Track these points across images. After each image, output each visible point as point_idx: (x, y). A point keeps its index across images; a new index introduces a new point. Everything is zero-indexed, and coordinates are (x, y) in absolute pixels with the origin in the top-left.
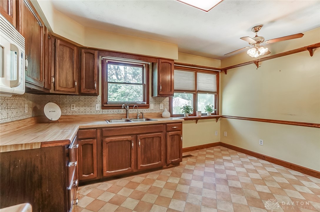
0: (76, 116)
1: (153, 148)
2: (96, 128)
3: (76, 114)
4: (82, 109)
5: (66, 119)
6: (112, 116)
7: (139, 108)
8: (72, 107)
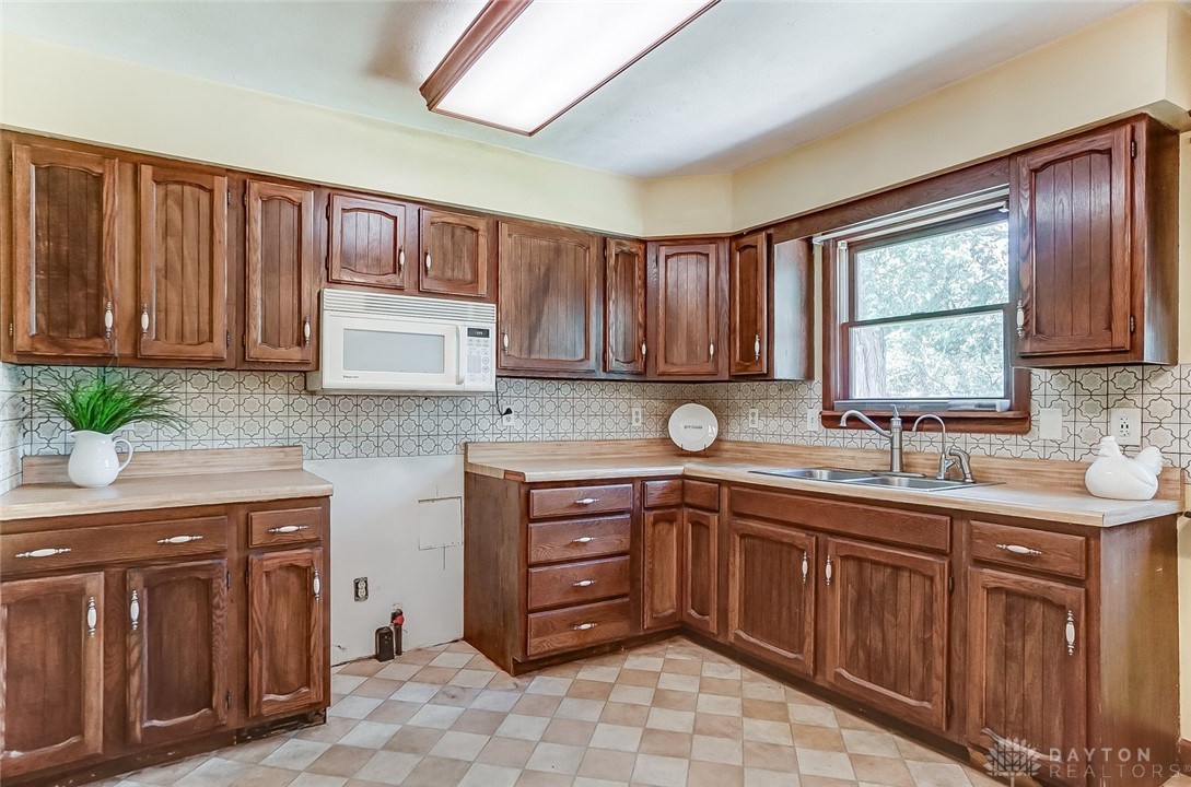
0: (756, 445)
1: (896, 618)
2: (720, 483)
3: (760, 440)
4: (774, 424)
5: (737, 451)
6: (853, 458)
7: (947, 431)
8: (750, 418)
